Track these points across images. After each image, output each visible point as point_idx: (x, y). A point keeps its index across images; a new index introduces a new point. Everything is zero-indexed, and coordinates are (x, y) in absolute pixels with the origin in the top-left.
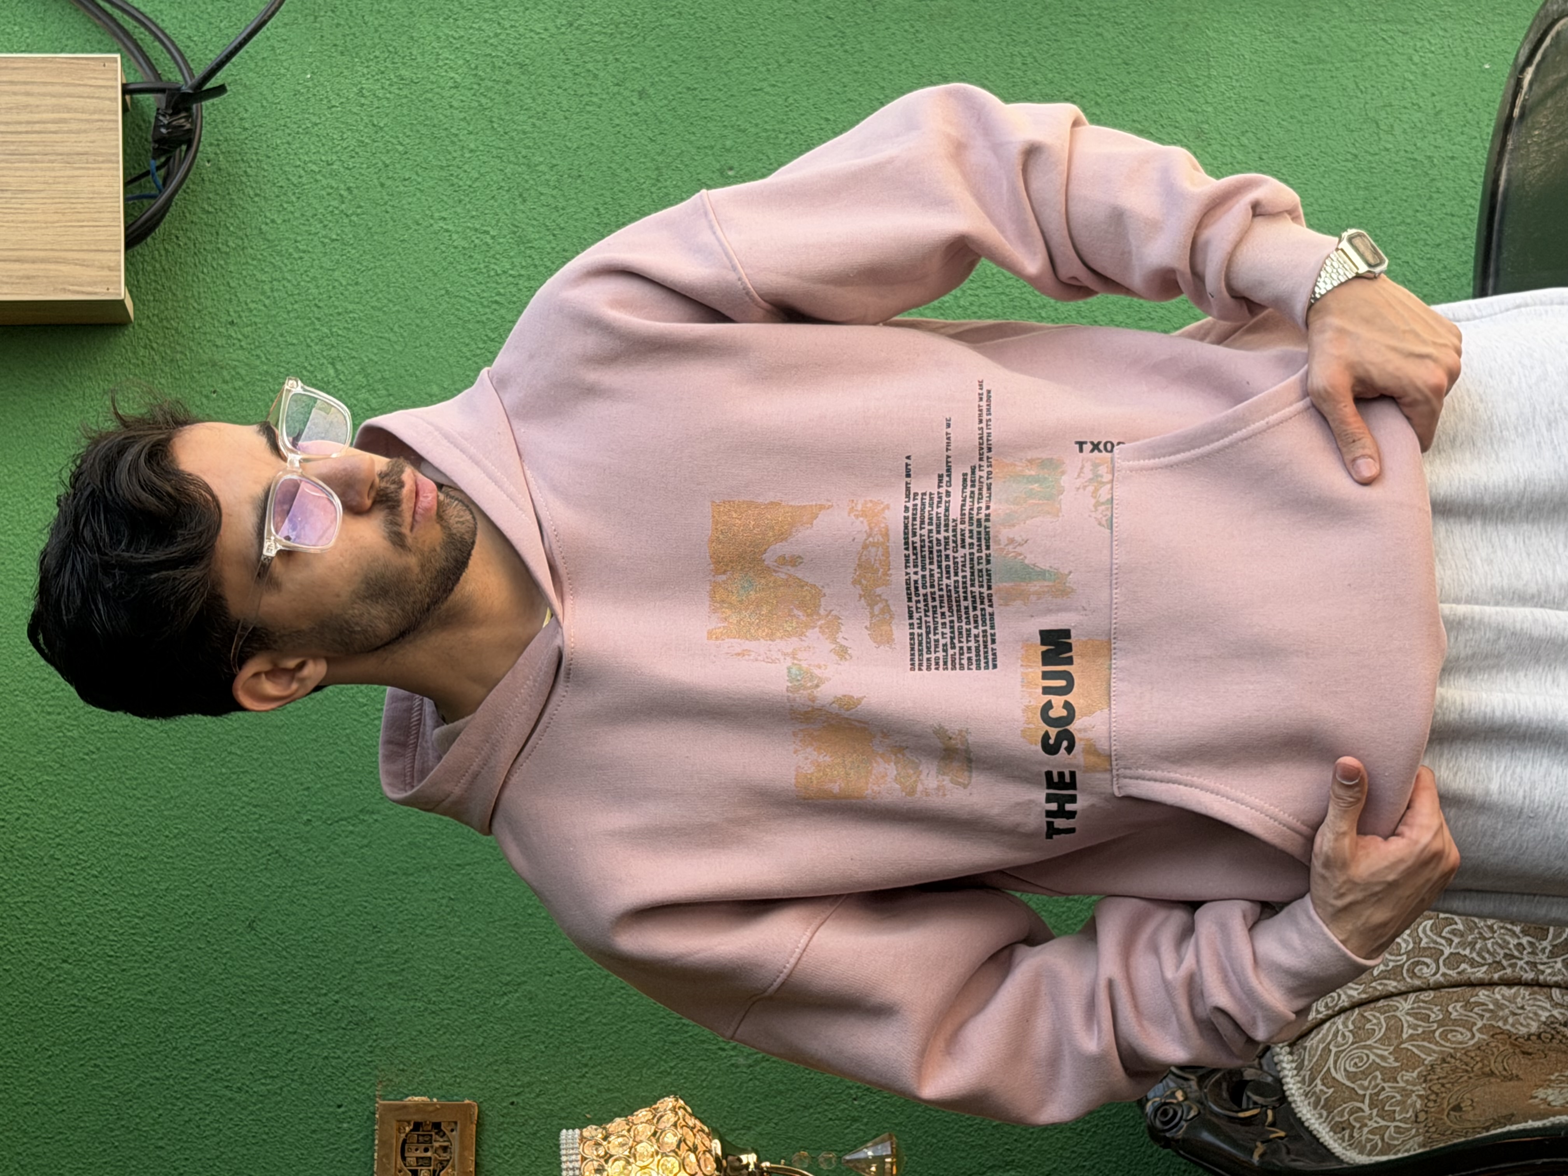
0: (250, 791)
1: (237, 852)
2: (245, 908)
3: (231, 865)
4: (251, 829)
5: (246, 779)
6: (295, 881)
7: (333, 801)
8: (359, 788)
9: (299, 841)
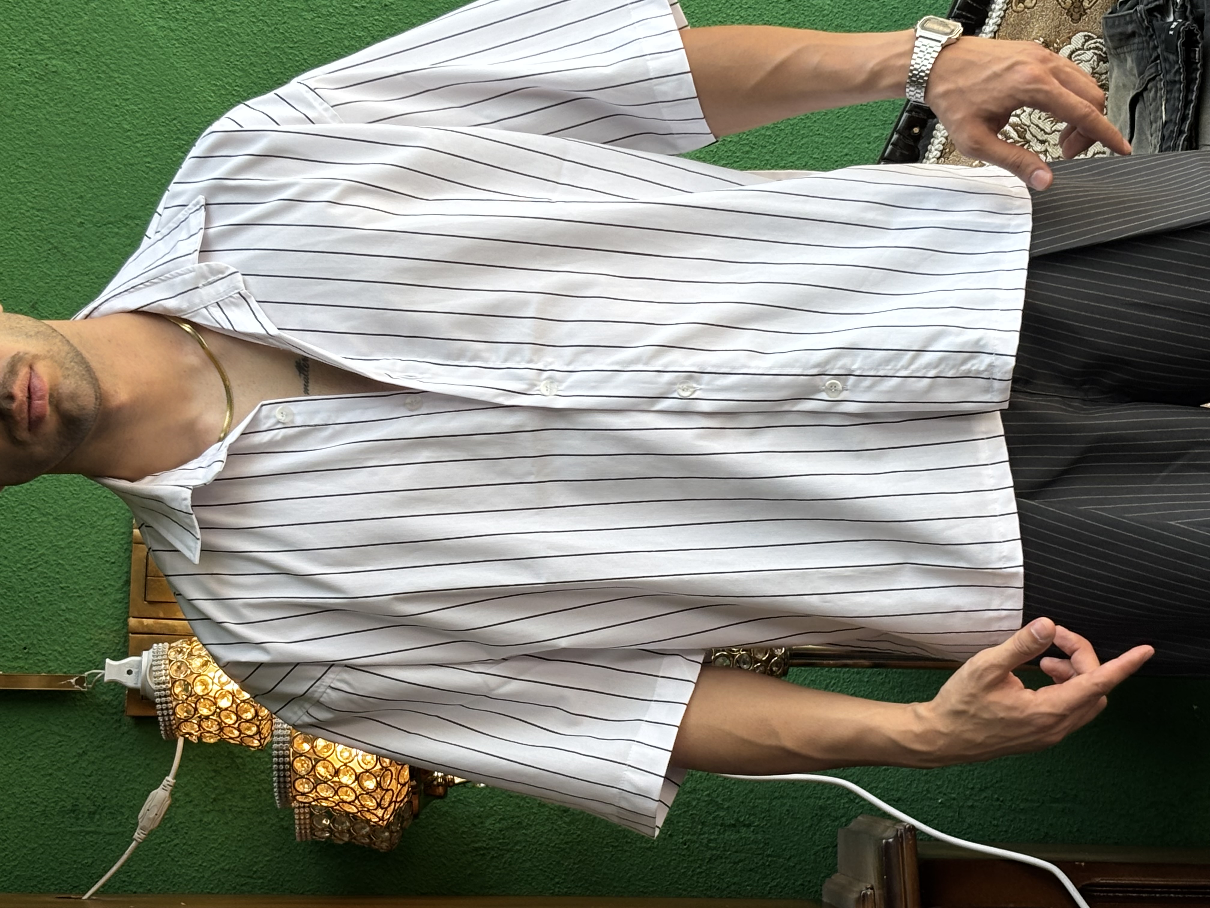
0: (34, 197)
1: (23, 247)
2: (30, 292)
3: (18, 257)
4: (34, 229)
5: (31, 188)
6: (71, 271)
7: (102, 208)
8: (124, 198)
9: (74, 240)
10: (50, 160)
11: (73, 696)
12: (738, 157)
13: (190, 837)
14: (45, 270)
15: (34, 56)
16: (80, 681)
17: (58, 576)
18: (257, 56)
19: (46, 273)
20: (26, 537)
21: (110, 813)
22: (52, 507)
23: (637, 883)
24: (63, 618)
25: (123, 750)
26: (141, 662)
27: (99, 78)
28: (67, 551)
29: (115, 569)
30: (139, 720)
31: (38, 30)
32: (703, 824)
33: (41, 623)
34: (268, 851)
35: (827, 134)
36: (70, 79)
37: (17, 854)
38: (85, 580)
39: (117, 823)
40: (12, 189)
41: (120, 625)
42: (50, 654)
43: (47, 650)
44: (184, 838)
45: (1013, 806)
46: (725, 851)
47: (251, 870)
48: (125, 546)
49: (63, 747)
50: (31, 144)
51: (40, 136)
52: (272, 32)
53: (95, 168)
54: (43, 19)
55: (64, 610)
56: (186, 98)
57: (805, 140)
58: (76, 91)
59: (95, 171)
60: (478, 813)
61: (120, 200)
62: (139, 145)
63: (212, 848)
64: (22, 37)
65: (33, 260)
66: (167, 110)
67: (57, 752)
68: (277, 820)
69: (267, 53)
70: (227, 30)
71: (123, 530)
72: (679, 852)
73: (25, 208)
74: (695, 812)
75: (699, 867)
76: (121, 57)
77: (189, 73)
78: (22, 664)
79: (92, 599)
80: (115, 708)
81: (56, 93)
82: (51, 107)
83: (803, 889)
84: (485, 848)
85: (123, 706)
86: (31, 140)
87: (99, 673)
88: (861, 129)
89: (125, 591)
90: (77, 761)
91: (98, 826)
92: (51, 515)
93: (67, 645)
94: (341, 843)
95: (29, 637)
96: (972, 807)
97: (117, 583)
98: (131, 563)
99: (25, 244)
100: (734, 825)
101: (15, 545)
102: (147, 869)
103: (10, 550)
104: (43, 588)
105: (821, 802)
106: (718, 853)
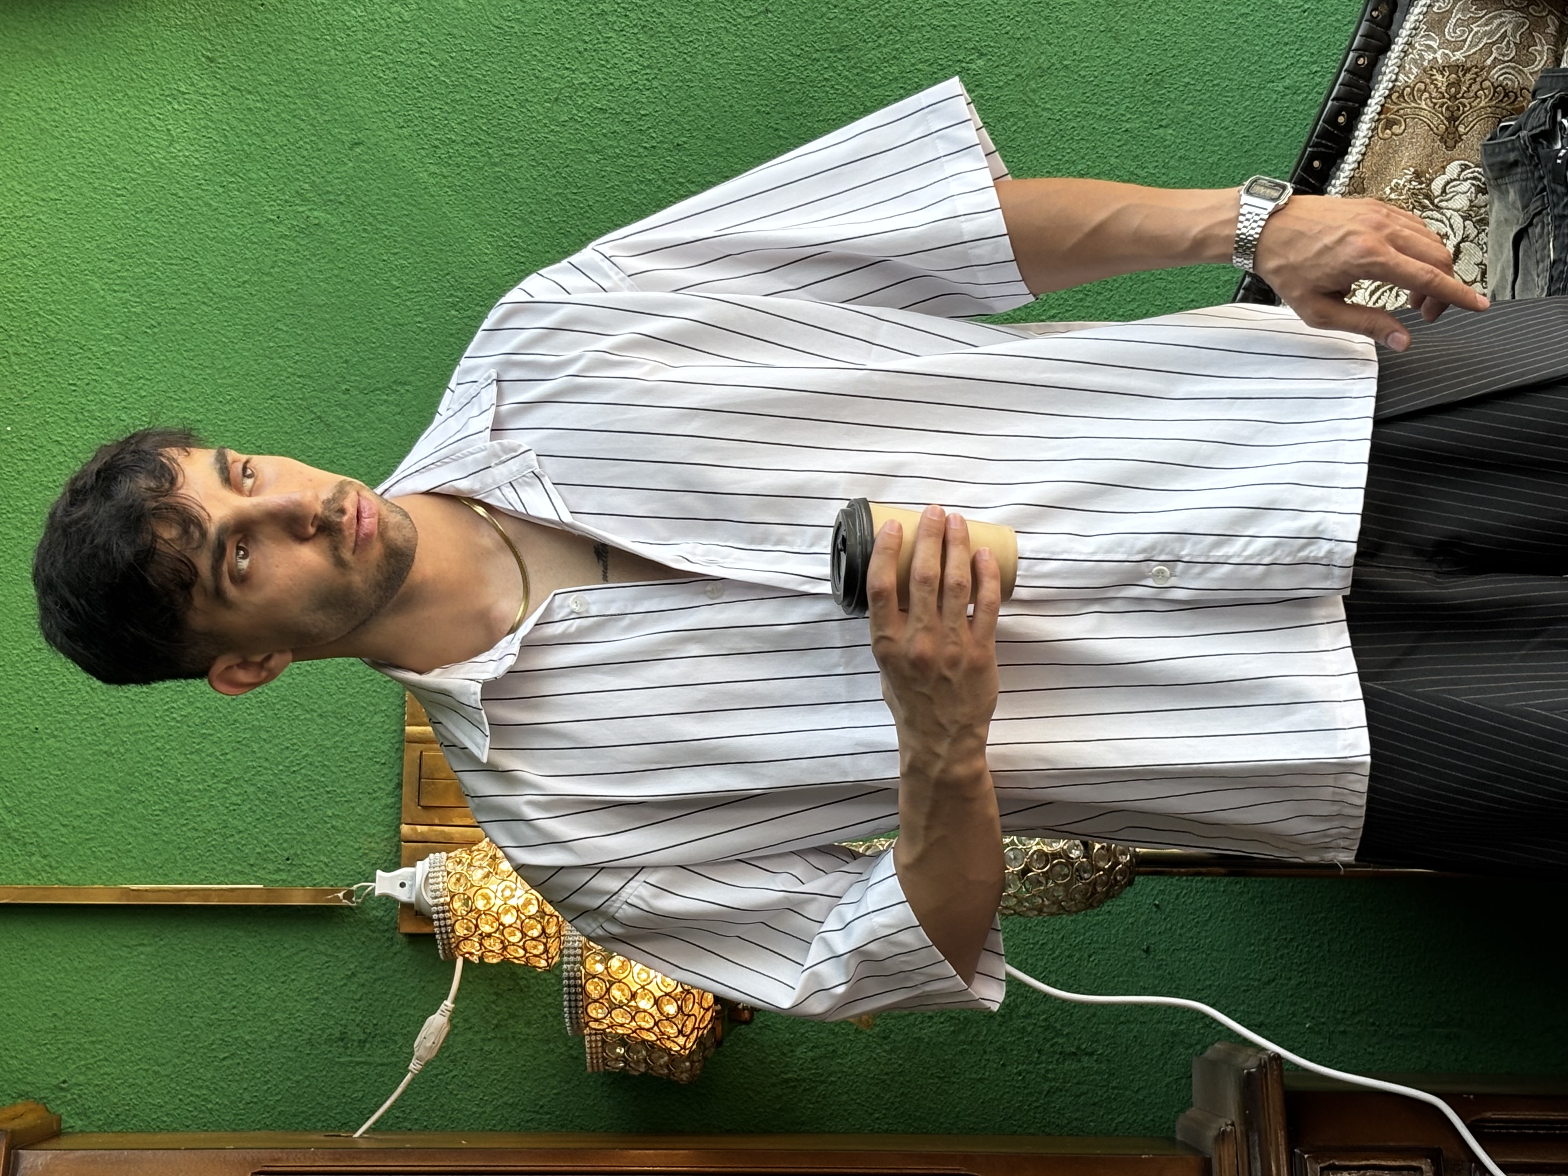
9: (339, 409)
10: (312, 321)
11: (341, 911)
12: (1070, 305)
13: (469, 1068)
14: (307, 443)
15: (295, 208)
16: (349, 895)
17: (323, 779)
18: (537, 204)
19: (308, 446)
20: (289, 736)
21: (382, 1041)
22: (316, 703)
23: (967, 1118)
24: (329, 825)
25: (395, 971)
26: (415, 874)
27: (365, 230)
28: (333, 751)
29: (386, 771)
30: (413, 938)
31: (298, 179)
32: (1040, 1051)
33: (305, 831)
34: (555, 1083)
35: (1170, 279)
36: (333, 232)
37: (281, 1087)
38: (353, 783)
39: (390, 1053)
40: (271, 354)
41: (392, 833)
42: (316, 865)
43: (311, 862)
44: (464, 1068)
45: (1391, 1031)
46: (1064, 1082)
47: (537, 1105)
48: (397, 746)
49: (330, 969)
50: (291, 304)
51: (301, 295)
52: (554, 176)
53: (361, 329)
54: (303, 167)
55: (330, 817)
56: (459, 250)
57: (1145, 286)
58: (339, 245)
59: (362, 332)
60: (788, 1040)
61: (389, 364)
62: (408, 303)
63: (495, 1079)
64: (282, 186)
65: (293, 431)
66: (439, 265)
67: (323, 974)
68: (565, 1048)
69: (548, 200)
70: (504, 175)
71: (394, 728)
72: (1014, 1083)
73: (285, 374)
74: (1030, 1038)
75: (1036, 1101)
76: (390, 207)
77: (462, 223)
78: (284, 876)
79: (362, 803)
80: (387, 925)
81: (317, 248)
82: (313, 263)
83: (1154, 1125)
84: (796, 1079)
85: (396, 922)
86: (291, 300)
87: (369, 886)
88: (1209, 272)
89: (397, 796)
90: (345, 985)
91: (369, 1056)
92: (316, 711)
93: (333, 855)
94: (636, 1073)
95: (292, 847)
96: (1344, 1032)
97: (388, 786)
98: (403, 765)
99: (285, 414)
100: (1074, 1054)
101: (276, 745)
102: (423, 1104)
103: (272, 751)
104: (307, 793)
105: (1172, 1028)
106: (1058, 1084)
